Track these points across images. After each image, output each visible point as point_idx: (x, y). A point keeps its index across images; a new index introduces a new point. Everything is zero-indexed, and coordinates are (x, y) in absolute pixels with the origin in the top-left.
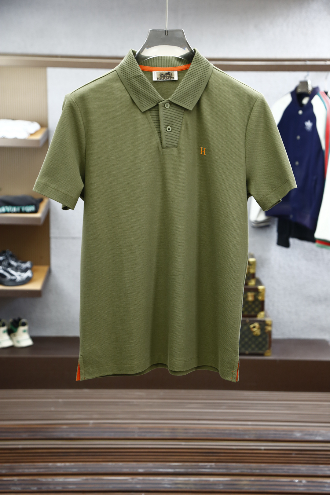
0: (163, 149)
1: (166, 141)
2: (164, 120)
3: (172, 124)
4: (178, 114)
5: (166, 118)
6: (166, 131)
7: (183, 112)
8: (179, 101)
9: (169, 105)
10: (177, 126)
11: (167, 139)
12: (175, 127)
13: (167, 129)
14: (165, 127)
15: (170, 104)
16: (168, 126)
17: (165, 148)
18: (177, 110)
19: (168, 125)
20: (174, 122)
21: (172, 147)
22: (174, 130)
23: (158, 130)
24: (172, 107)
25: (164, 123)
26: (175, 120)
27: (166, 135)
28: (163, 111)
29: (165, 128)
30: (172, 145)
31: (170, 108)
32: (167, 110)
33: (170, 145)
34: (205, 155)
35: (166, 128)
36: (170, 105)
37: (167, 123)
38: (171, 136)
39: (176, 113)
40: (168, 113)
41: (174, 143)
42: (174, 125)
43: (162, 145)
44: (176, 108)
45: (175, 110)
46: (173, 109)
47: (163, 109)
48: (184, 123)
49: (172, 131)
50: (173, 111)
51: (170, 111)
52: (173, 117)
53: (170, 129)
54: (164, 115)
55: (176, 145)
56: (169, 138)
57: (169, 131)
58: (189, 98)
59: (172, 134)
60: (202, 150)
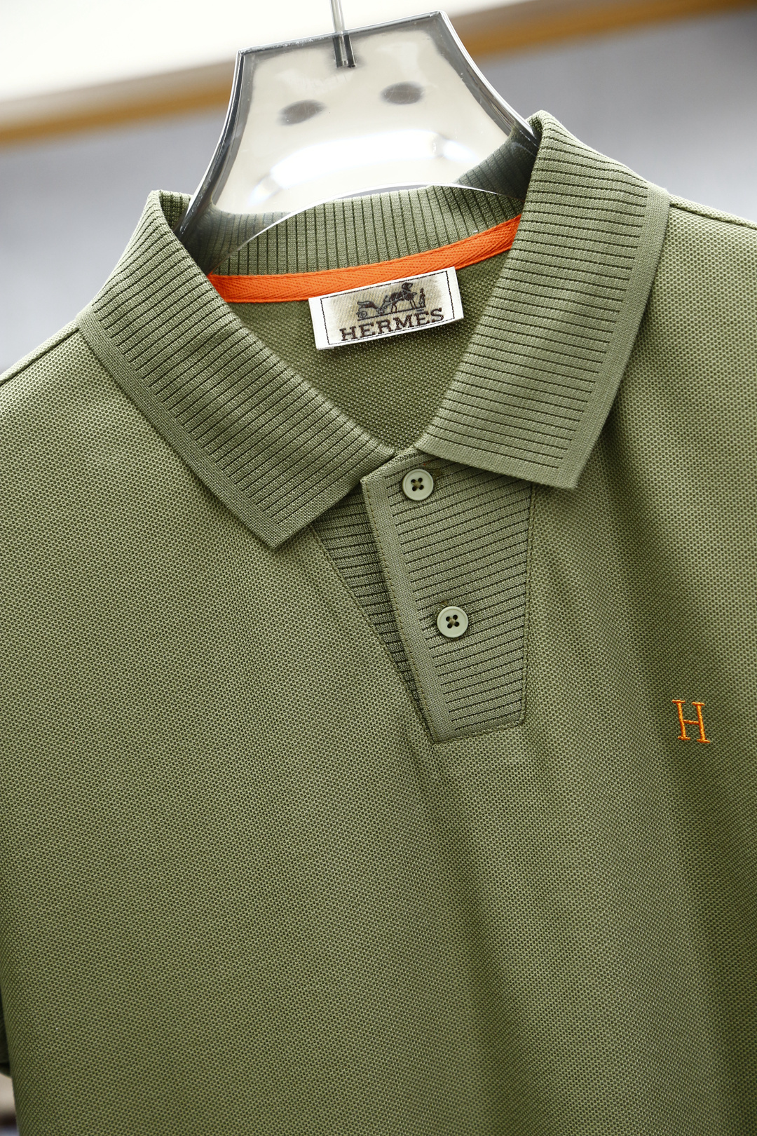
0: (438, 747)
1: (448, 697)
2: (414, 576)
3: (469, 588)
4: (496, 525)
5: (424, 562)
6: (439, 640)
9: (428, 482)
10: (501, 597)
11: (453, 686)
12: (485, 603)
13: (442, 624)
14: (422, 614)
15: (431, 472)
16: (445, 603)
17: (449, 739)
19: (442, 596)
20: (479, 574)
21: (495, 728)
22: (485, 624)
24: (450, 490)
25: (418, 595)
26: (481, 563)
27: (437, 661)
28: (398, 519)
29: (429, 622)
30: (490, 715)
31: (437, 496)
32: (423, 510)
33: (477, 718)
34: (704, 744)
35: (434, 617)
36: (437, 476)
37: (438, 588)
38: (472, 660)
39: (481, 521)
40: (428, 530)
41: (501, 701)
42: (479, 595)
43: (430, 724)
44: (474, 492)
45: (468, 505)
46: (458, 497)
47: (395, 509)
48: (539, 573)
49: (475, 628)
50: (456, 509)
51: (441, 515)
52: (467, 547)
53: (457, 624)
54: (406, 547)
55: (512, 708)
56: (464, 673)
57: (454, 632)
58: (543, 417)
59: (475, 649)
60: (681, 717)
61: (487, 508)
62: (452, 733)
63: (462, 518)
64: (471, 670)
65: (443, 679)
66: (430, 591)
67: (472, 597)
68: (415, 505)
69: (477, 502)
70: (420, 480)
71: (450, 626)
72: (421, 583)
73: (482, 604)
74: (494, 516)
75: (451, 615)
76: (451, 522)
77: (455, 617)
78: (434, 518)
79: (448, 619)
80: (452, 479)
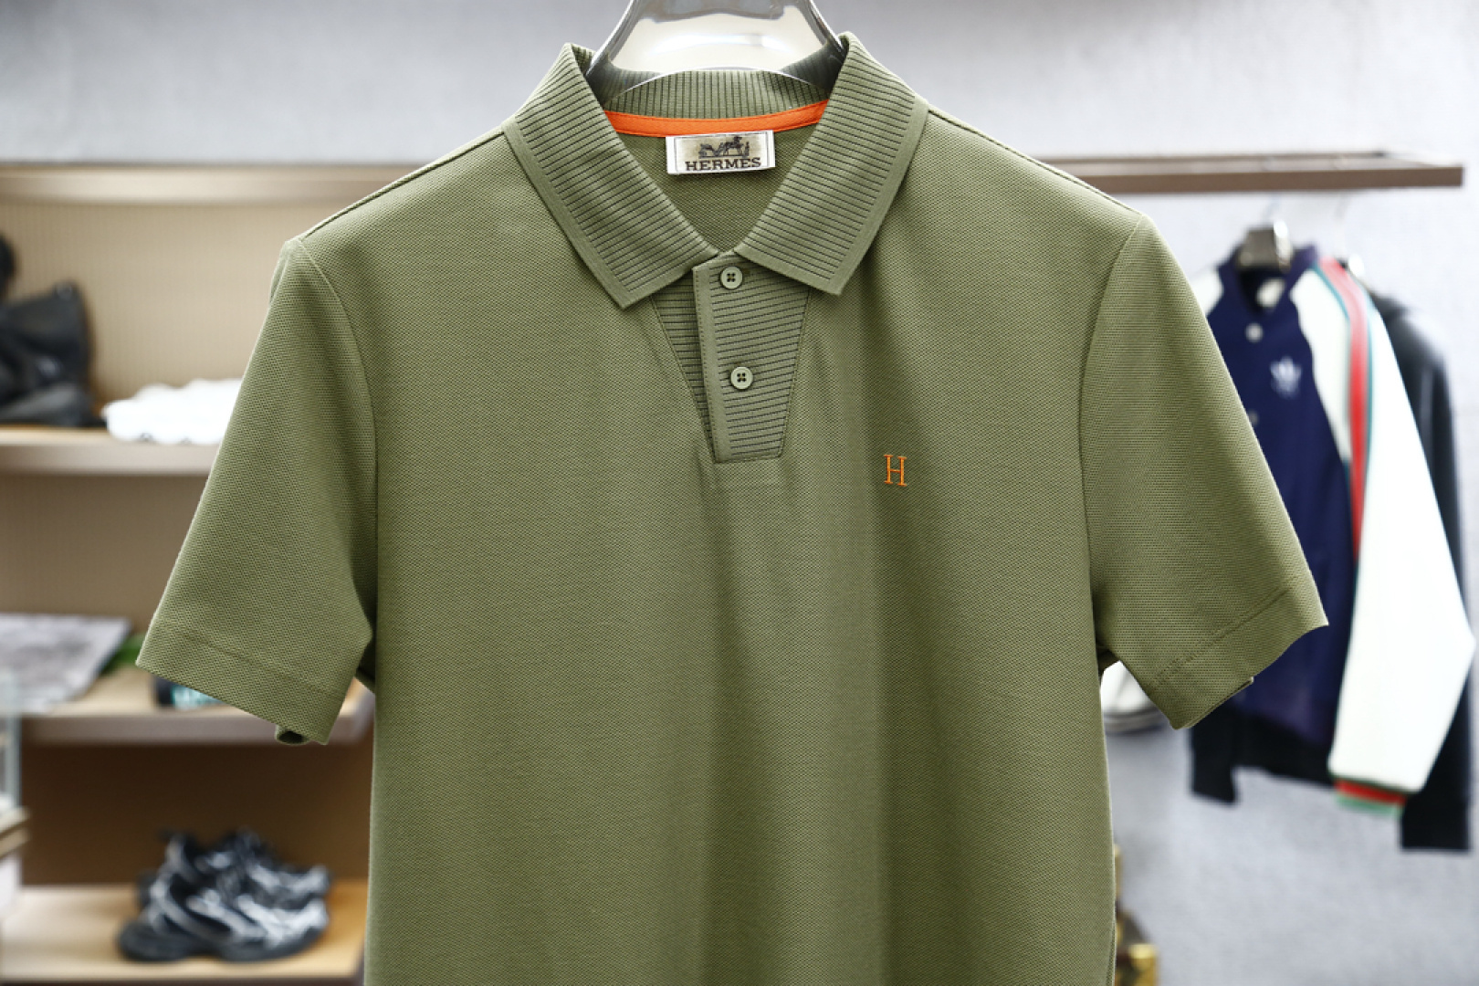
0: (718, 466)
1: (731, 431)
2: (719, 341)
3: (756, 355)
4: (781, 314)
5: (728, 333)
6: (730, 389)
7: (804, 302)
8: (782, 256)
9: (739, 277)
10: (778, 365)
11: (736, 423)
12: (767, 368)
13: (734, 379)
14: (721, 369)
15: (741, 270)
16: (737, 364)
17: (726, 461)
18: (777, 294)
19: (737, 359)
20: (764, 347)
21: (760, 457)
22: (764, 382)
23: (695, 383)
24: (752, 285)
25: (720, 355)
26: (768, 339)
27: (727, 404)
28: (714, 300)
29: (724, 376)
30: (759, 447)
31: (743, 288)
32: (733, 296)
33: (749, 448)
34: (902, 487)
35: (729, 373)
36: (745, 273)
37: (735, 352)
38: (752, 407)
39: (771, 310)
40: (734, 310)
41: (767, 439)
42: (762, 361)
43: (715, 448)
44: (769, 289)
45: (764, 297)
46: (758, 291)
47: (713, 293)
48: (806, 351)
49: (757, 384)
50: (756, 299)
51: (744, 301)
52: (759, 327)
53: (744, 380)
54: (717, 321)
55: (774, 445)
56: (744, 415)
57: (742, 385)
58: (824, 243)
59: (755, 399)
60: (889, 467)
61: (775, 301)
62: (730, 456)
63: (759, 305)
64: (750, 414)
65: (729, 418)
66: (729, 354)
67: (758, 362)
68: (727, 292)
69: (770, 295)
70: (734, 275)
71: (739, 381)
72: (724, 347)
73: (764, 368)
74: (781, 307)
75: (741, 372)
76: (750, 307)
77: (744, 375)
78: (739, 302)
79: (739, 375)
80: (755, 277)
